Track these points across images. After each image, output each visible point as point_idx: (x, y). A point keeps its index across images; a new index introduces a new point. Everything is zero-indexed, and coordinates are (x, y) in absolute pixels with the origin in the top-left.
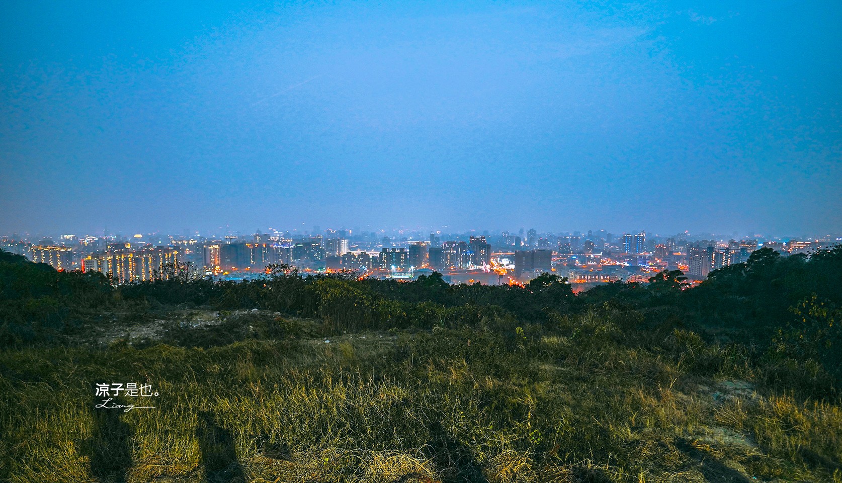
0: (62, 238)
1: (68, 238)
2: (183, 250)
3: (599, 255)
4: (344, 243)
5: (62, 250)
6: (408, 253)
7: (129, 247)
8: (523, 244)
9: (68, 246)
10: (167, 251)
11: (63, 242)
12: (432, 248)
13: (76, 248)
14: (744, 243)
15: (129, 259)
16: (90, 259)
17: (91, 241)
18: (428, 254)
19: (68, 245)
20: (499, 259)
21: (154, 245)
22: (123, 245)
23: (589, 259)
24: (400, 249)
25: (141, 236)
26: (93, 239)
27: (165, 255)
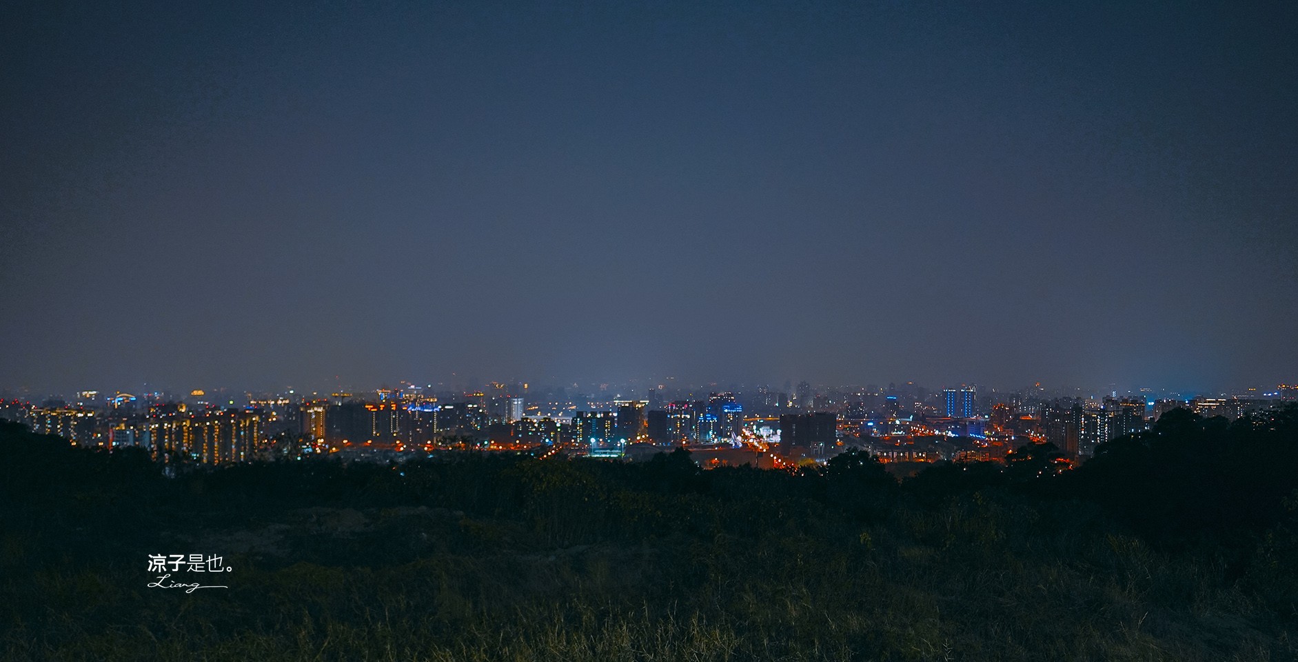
0: (79, 396)
1: (88, 396)
2: (269, 415)
3: (908, 420)
4: (517, 402)
5: (80, 415)
6: (616, 419)
7: (183, 411)
8: (791, 404)
9: (88, 409)
10: (244, 416)
11: (80, 402)
12: (652, 411)
13: (100, 411)
14: (1126, 401)
15: (185, 428)
16: (124, 428)
17: (123, 400)
18: (646, 420)
19: (88, 406)
20: (755, 427)
21: (223, 407)
22: (175, 407)
23: (893, 426)
24: (604, 413)
25: (203, 394)
26: (128, 398)
27: (240, 423)
